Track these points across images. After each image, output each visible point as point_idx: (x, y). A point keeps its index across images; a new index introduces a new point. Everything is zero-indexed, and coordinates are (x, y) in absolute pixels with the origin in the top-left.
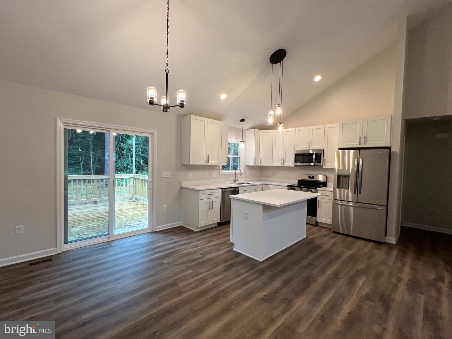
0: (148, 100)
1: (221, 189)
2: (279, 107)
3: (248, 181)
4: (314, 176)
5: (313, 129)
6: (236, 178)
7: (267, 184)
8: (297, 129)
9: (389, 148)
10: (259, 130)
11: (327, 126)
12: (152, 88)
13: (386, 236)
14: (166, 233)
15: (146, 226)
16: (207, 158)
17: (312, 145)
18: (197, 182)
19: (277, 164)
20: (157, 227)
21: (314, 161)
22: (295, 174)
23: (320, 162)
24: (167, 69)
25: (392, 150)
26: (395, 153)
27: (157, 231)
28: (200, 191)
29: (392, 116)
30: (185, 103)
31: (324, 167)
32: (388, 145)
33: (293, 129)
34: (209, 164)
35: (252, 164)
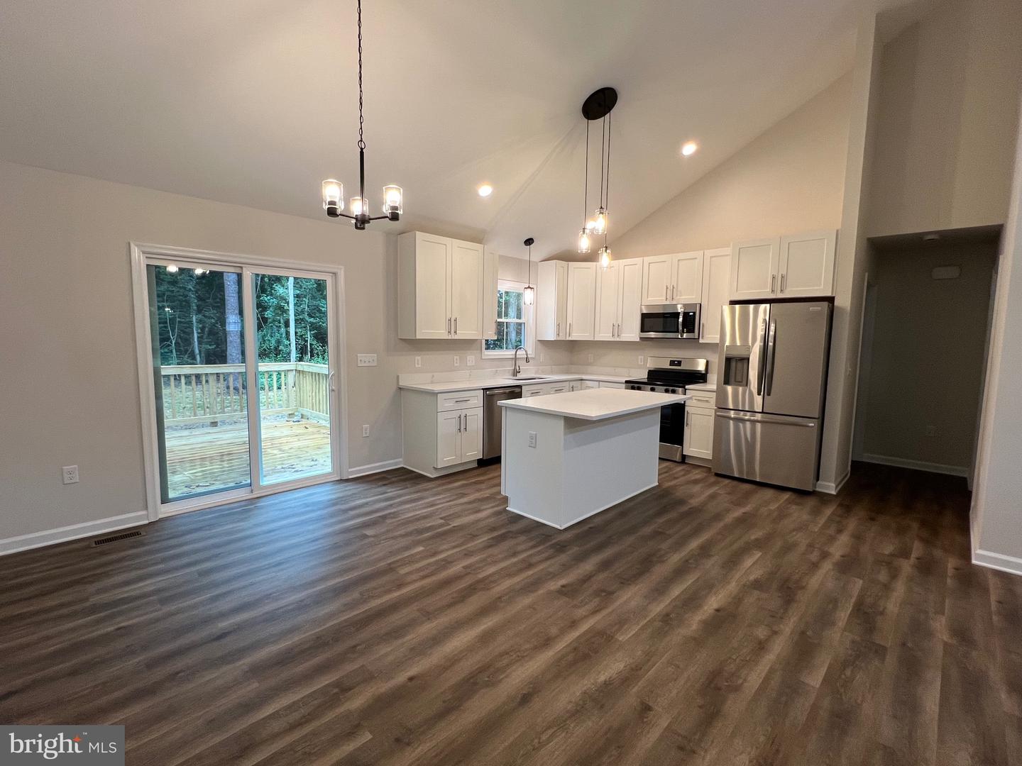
0: (326, 207)
1: (483, 389)
2: (601, 215)
3: (543, 372)
4: (681, 361)
5: (679, 260)
6: (518, 368)
7: (582, 380)
8: (647, 259)
9: (830, 300)
10: (567, 263)
11: (709, 253)
12: (332, 182)
13: (818, 480)
14: (368, 482)
15: (328, 469)
16: (452, 324)
17: (677, 296)
18: (433, 376)
19: (604, 335)
20: (350, 470)
21: (680, 328)
22: (643, 357)
23: (693, 331)
24: (361, 141)
25: (836, 303)
26: (842, 310)
27: (350, 477)
28: (439, 395)
29: (837, 231)
30: (400, 212)
31: (701, 341)
32: (829, 294)
33: (638, 260)
34: (456, 337)
35: (551, 336)
